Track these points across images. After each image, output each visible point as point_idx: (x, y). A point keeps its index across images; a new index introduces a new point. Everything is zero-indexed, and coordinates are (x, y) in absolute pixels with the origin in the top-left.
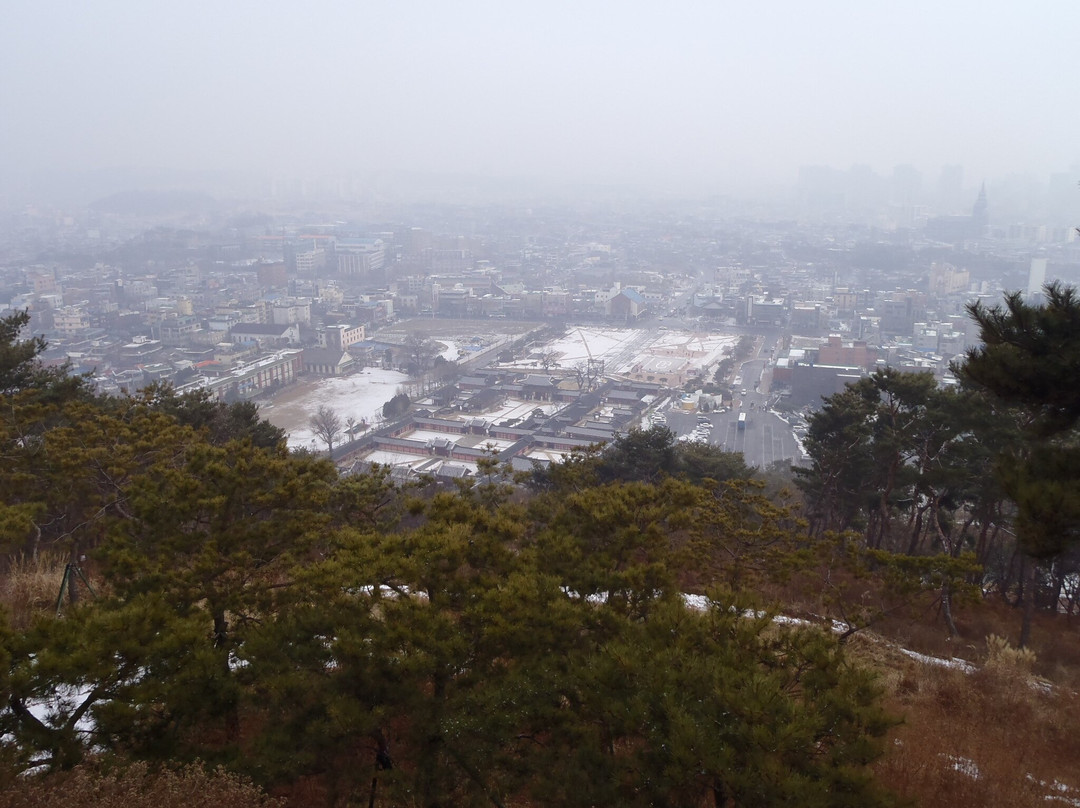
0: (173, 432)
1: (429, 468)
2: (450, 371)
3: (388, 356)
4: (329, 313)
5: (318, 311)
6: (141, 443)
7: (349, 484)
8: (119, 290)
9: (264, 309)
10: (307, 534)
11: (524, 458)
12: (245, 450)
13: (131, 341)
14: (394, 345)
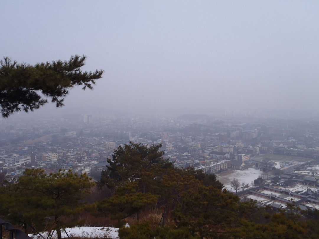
0: (194, 181)
1: (268, 203)
2: (277, 172)
3: (257, 165)
4: (239, 150)
5: (236, 149)
6: (186, 182)
7: (243, 204)
8: (182, 140)
9: (220, 147)
10: (230, 218)
11: (304, 205)
12: (214, 189)
13: (184, 154)
14: (259, 162)
